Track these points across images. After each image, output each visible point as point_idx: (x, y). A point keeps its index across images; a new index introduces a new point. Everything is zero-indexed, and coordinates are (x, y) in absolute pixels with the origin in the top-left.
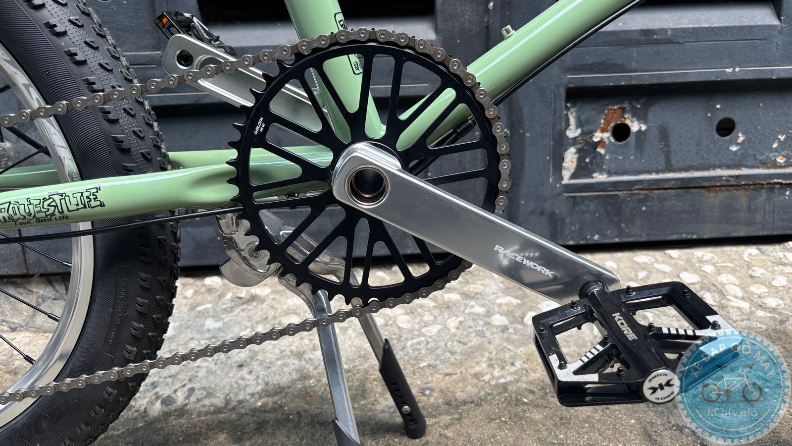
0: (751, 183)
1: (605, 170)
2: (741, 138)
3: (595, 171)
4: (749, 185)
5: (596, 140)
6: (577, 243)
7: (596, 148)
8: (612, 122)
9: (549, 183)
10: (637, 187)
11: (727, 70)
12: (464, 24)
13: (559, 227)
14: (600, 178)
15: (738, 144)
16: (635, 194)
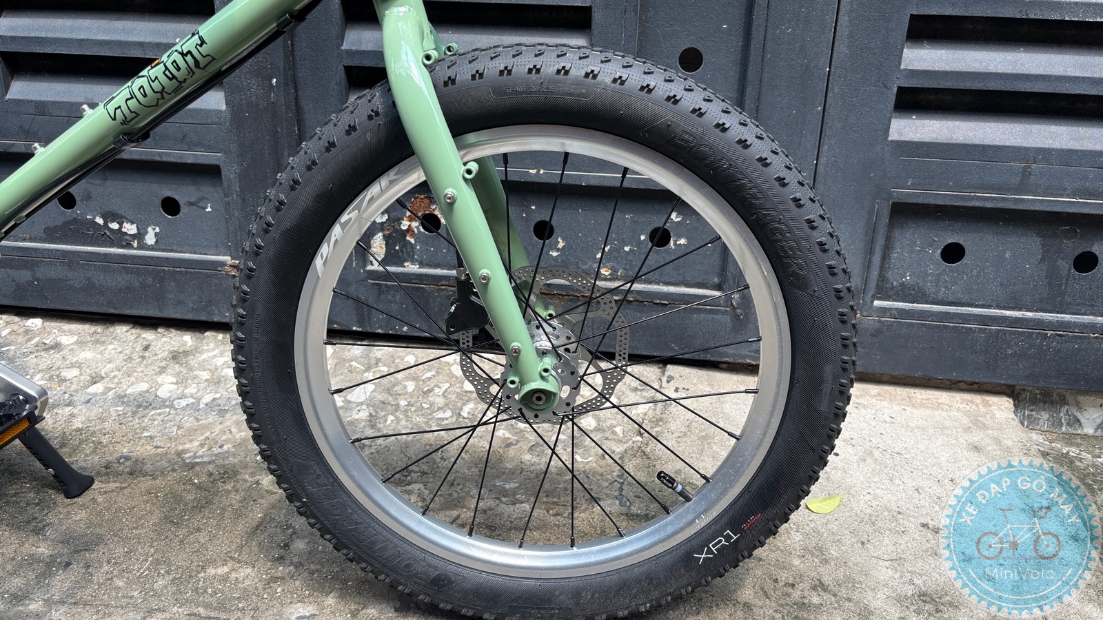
0: (564, 294)
1: (417, 260)
2: (561, 245)
3: (407, 261)
4: (563, 295)
5: (404, 228)
6: (387, 332)
7: (405, 236)
8: (420, 211)
9: (352, 268)
10: (443, 282)
11: (531, 171)
12: (251, 97)
13: (366, 313)
14: (411, 268)
15: (558, 250)
16: (443, 290)
